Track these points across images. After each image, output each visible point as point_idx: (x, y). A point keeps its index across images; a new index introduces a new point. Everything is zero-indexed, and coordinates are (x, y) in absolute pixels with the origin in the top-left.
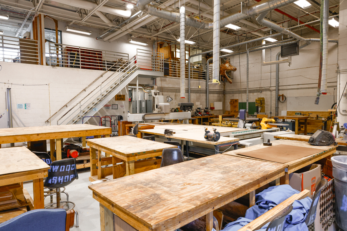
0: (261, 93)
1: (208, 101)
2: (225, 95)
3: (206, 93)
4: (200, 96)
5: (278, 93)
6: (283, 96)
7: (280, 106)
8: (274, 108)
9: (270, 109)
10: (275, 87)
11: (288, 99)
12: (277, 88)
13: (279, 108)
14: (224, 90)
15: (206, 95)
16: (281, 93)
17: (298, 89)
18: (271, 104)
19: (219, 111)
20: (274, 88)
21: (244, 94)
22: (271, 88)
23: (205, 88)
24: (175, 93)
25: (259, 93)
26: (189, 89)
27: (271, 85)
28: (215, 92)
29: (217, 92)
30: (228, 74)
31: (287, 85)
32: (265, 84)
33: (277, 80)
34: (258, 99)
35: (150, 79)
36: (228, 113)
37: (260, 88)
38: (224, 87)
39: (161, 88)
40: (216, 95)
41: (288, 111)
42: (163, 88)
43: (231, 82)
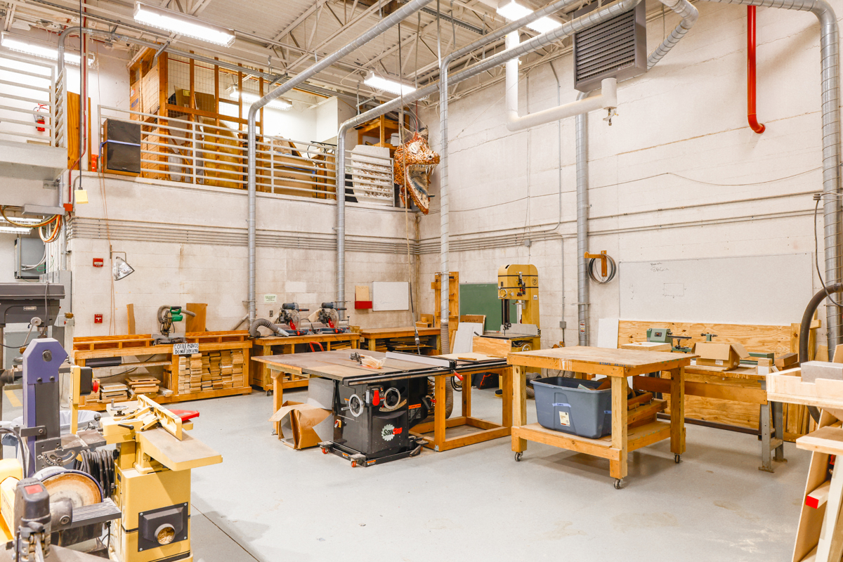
0: (529, 246)
1: (344, 279)
2: (419, 259)
3: (336, 249)
4: (306, 259)
5: (587, 246)
6: (604, 257)
7: (594, 299)
8: (572, 309)
9: (559, 311)
10: (575, 224)
11: (623, 270)
12: (582, 228)
13: (592, 305)
14: (418, 241)
15: (337, 255)
16: (596, 247)
17: (660, 227)
18: (563, 292)
19: (395, 315)
20: (572, 229)
21: (476, 252)
22: (562, 226)
23: (331, 231)
24: (178, 246)
25: (521, 249)
26: (251, 230)
27: (560, 216)
28: (378, 247)
29: (385, 248)
30: (416, 181)
31: (618, 216)
32: (542, 216)
33: (581, 196)
34: (505, 272)
35: (41, 183)
36: (427, 324)
37: (525, 228)
38: (418, 229)
39: (104, 223)
40: (381, 259)
41: (621, 319)
42: (110, 223)
43: (427, 207)
